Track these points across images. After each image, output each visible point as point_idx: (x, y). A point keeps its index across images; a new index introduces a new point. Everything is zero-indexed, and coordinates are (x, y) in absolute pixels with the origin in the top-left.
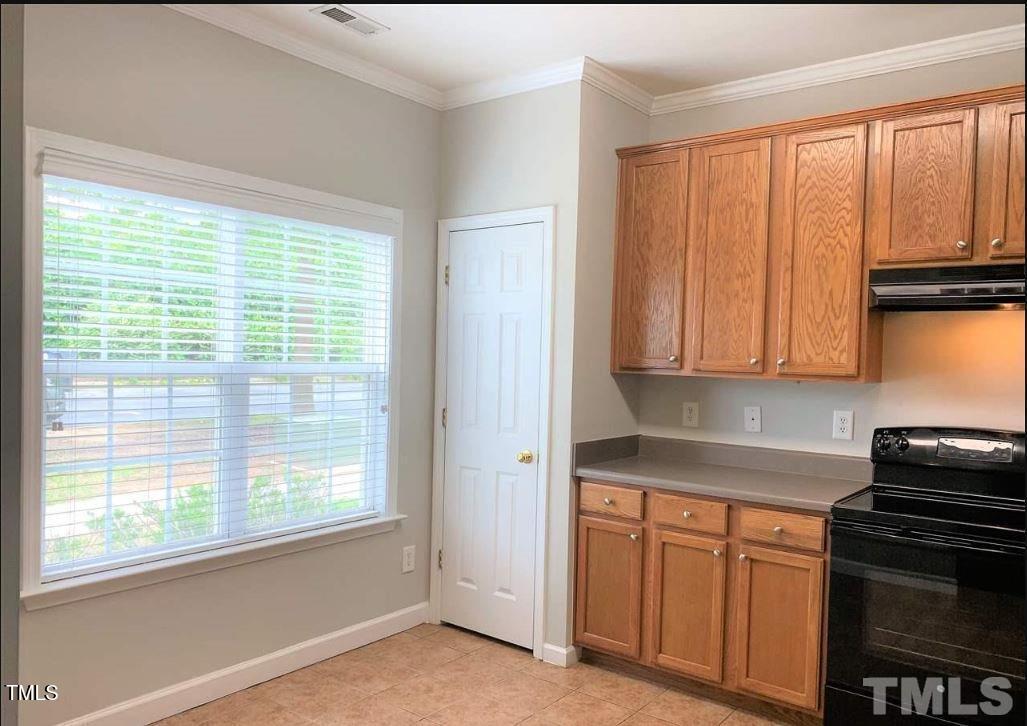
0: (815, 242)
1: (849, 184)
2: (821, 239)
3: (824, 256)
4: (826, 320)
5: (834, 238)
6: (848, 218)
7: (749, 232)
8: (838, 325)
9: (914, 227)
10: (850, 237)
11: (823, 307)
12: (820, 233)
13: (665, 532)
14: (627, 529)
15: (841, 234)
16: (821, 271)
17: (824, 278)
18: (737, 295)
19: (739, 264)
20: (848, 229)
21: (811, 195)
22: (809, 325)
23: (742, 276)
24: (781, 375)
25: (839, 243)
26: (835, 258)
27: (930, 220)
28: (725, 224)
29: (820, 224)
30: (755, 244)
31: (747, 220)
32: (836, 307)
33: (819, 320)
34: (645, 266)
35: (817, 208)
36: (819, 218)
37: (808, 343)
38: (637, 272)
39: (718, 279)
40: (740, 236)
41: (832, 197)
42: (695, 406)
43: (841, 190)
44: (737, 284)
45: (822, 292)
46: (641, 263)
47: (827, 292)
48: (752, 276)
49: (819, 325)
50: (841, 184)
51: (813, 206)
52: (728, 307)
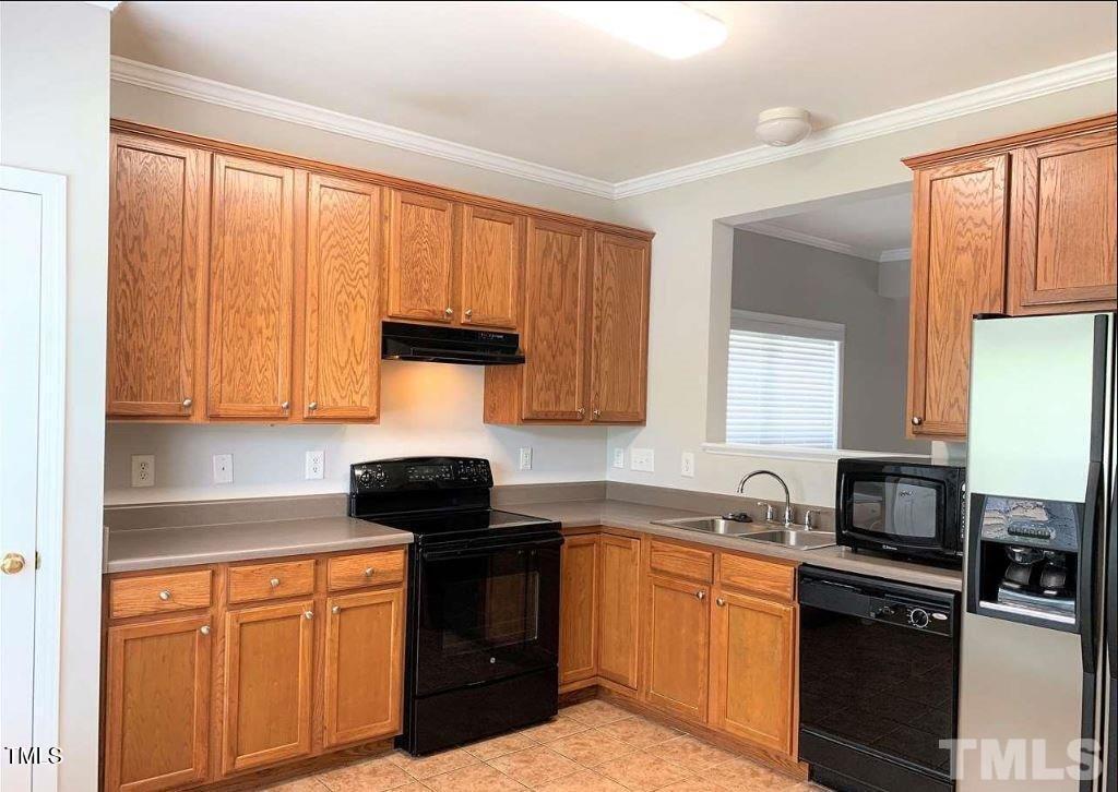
0: (338, 288)
1: (366, 239)
2: (343, 286)
3: (346, 303)
4: (349, 366)
5: (355, 287)
6: (366, 270)
7: (272, 265)
8: (359, 370)
9: (416, 290)
10: (368, 289)
11: (346, 352)
12: (342, 280)
13: (243, 611)
14: (191, 623)
15: (360, 285)
16: (344, 317)
17: (346, 324)
18: (261, 332)
19: (262, 299)
20: (366, 281)
21: (332, 241)
22: (334, 369)
23: (267, 311)
24: (307, 419)
25: (359, 291)
26: (356, 307)
27: (426, 286)
28: (244, 250)
29: (342, 272)
30: (279, 280)
31: (269, 252)
32: (358, 353)
33: (343, 365)
34: (136, 281)
35: (339, 255)
36: (341, 265)
37: (333, 385)
38: (124, 286)
39: (238, 311)
40: (262, 267)
41: (353, 247)
42: (150, 460)
43: (360, 243)
44: (261, 321)
45: (345, 336)
46: (130, 277)
47: (349, 337)
48: (277, 313)
49: (342, 369)
50: (360, 237)
51: (335, 252)
52: (250, 344)
